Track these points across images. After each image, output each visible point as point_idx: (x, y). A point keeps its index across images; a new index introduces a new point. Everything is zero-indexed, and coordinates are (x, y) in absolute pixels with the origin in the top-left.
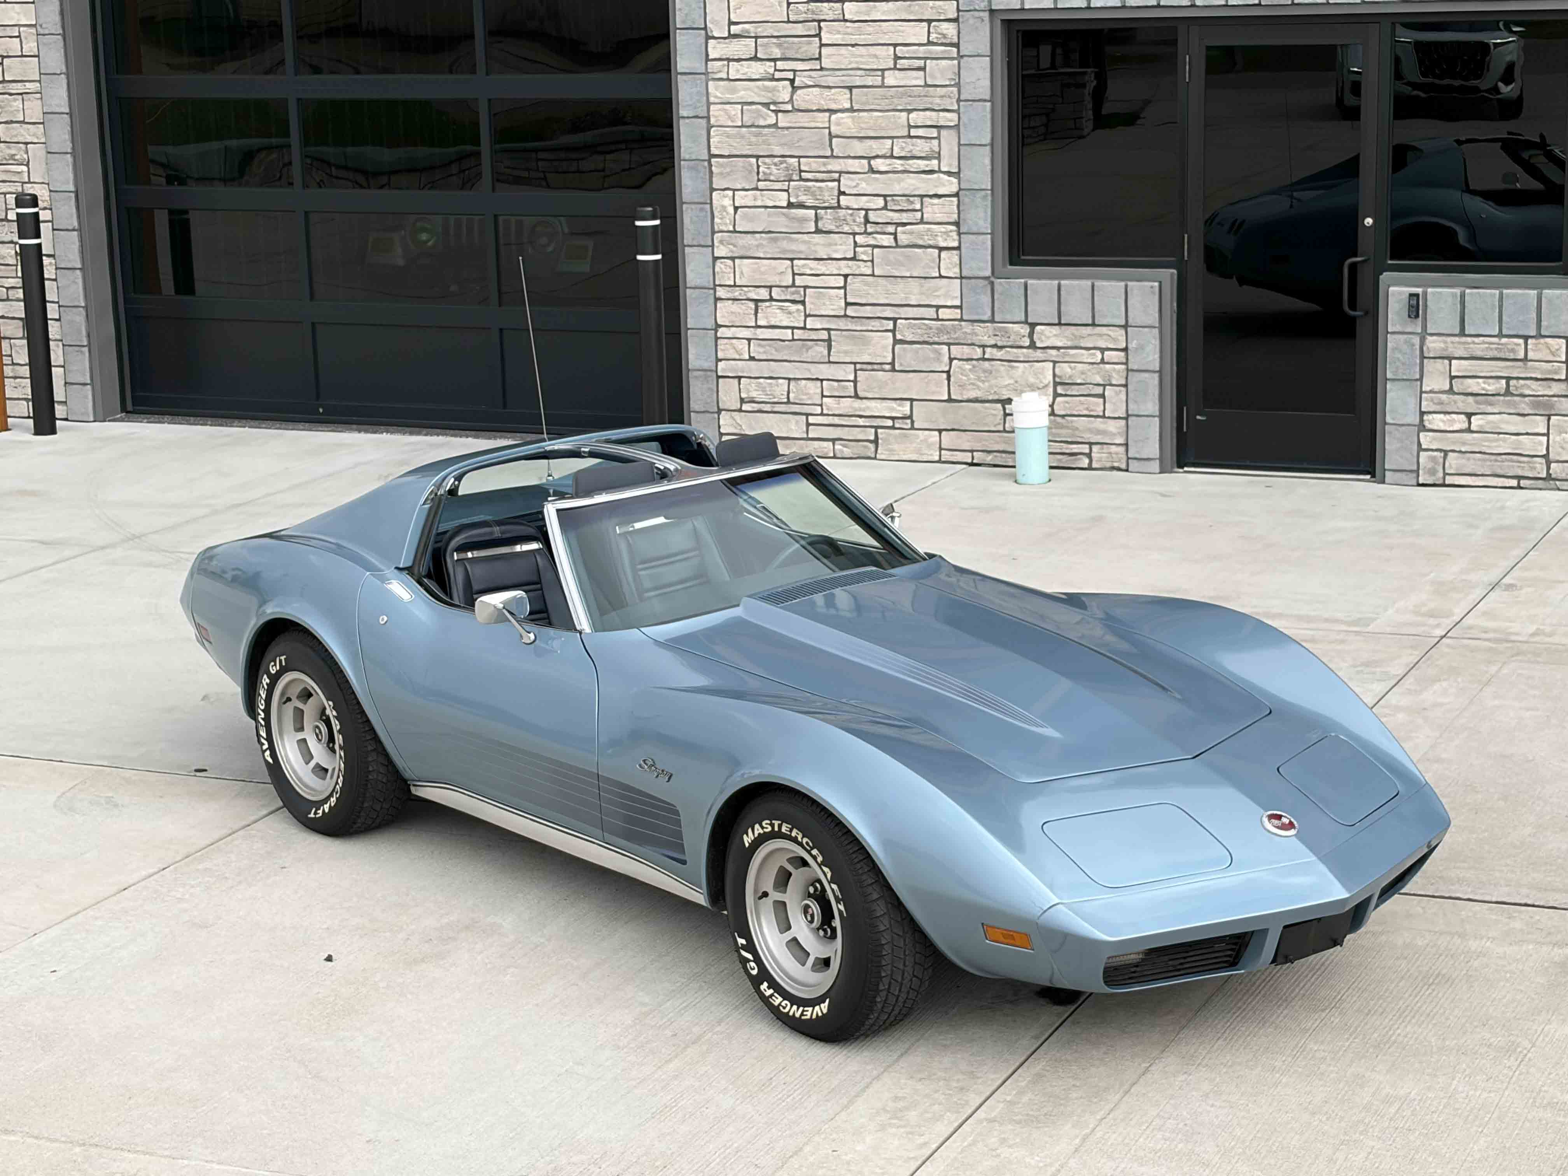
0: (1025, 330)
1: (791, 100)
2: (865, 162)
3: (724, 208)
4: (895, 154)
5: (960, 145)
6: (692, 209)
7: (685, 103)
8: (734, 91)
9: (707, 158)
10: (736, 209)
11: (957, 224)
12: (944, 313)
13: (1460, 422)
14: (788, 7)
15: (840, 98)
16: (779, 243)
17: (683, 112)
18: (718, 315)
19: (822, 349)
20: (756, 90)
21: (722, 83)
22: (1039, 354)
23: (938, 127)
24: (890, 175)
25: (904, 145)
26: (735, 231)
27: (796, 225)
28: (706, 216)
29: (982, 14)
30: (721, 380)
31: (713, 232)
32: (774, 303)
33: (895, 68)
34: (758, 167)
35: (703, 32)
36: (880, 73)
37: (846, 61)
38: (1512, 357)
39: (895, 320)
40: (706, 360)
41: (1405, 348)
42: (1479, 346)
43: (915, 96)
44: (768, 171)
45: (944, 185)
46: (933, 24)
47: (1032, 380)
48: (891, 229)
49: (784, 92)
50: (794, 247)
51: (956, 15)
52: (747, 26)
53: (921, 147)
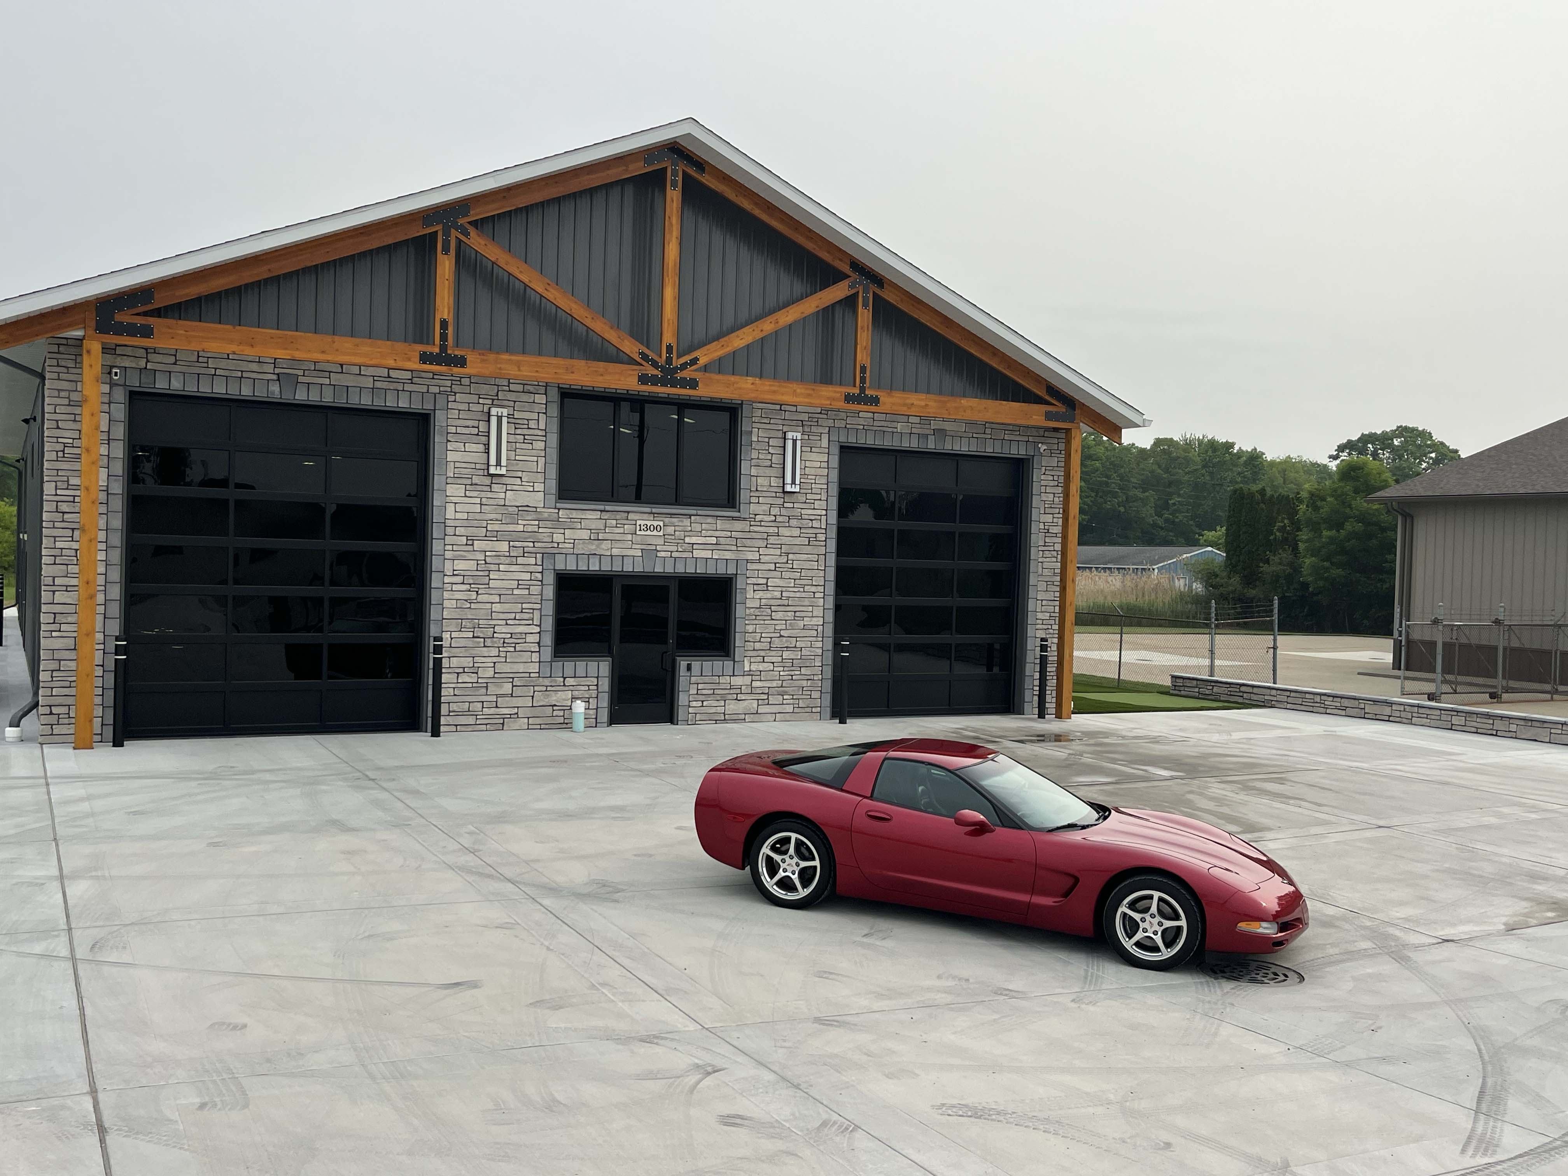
0: (562, 679)
1: (476, 599)
2: (504, 621)
3: (446, 638)
4: (516, 618)
5: (541, 616)
7: (434, 599)
8: (453, 595)
9: (441, 619)
10: (452, 639)
11: (539, 643)
12: (532, 675)
13: (700, 704)
14: (477, 565)
15: (495, 598)
16: (469, 651)
17: (433, 602)
19: (484, 690)
20: (462, 595)
21: (449, 592)
22: (567, 688)
23: (533, 609)
24: (514, 626)
25: (520, 615)
26: (451, 647)
27: (476, 644)
29: (551, 571)
30: (441, 704)
31: (442, 647)
32: (465, 674)
33: (518, 588)
34: (462, 623)
35: (442, 573)
36: (511, 590)
37: (499, 585)
39: (513, 678)
41: (685, 681)
42: (707, 679)
43: (525, 598)
44: (465, 625)
45: (535, 629)
46: (532, 573)
47: (564, 697)
48: (513, 645)
49: (473, 595)
50: (475, 652)
51: (541, 571)
52: (459, 572)
53: (526, 616)
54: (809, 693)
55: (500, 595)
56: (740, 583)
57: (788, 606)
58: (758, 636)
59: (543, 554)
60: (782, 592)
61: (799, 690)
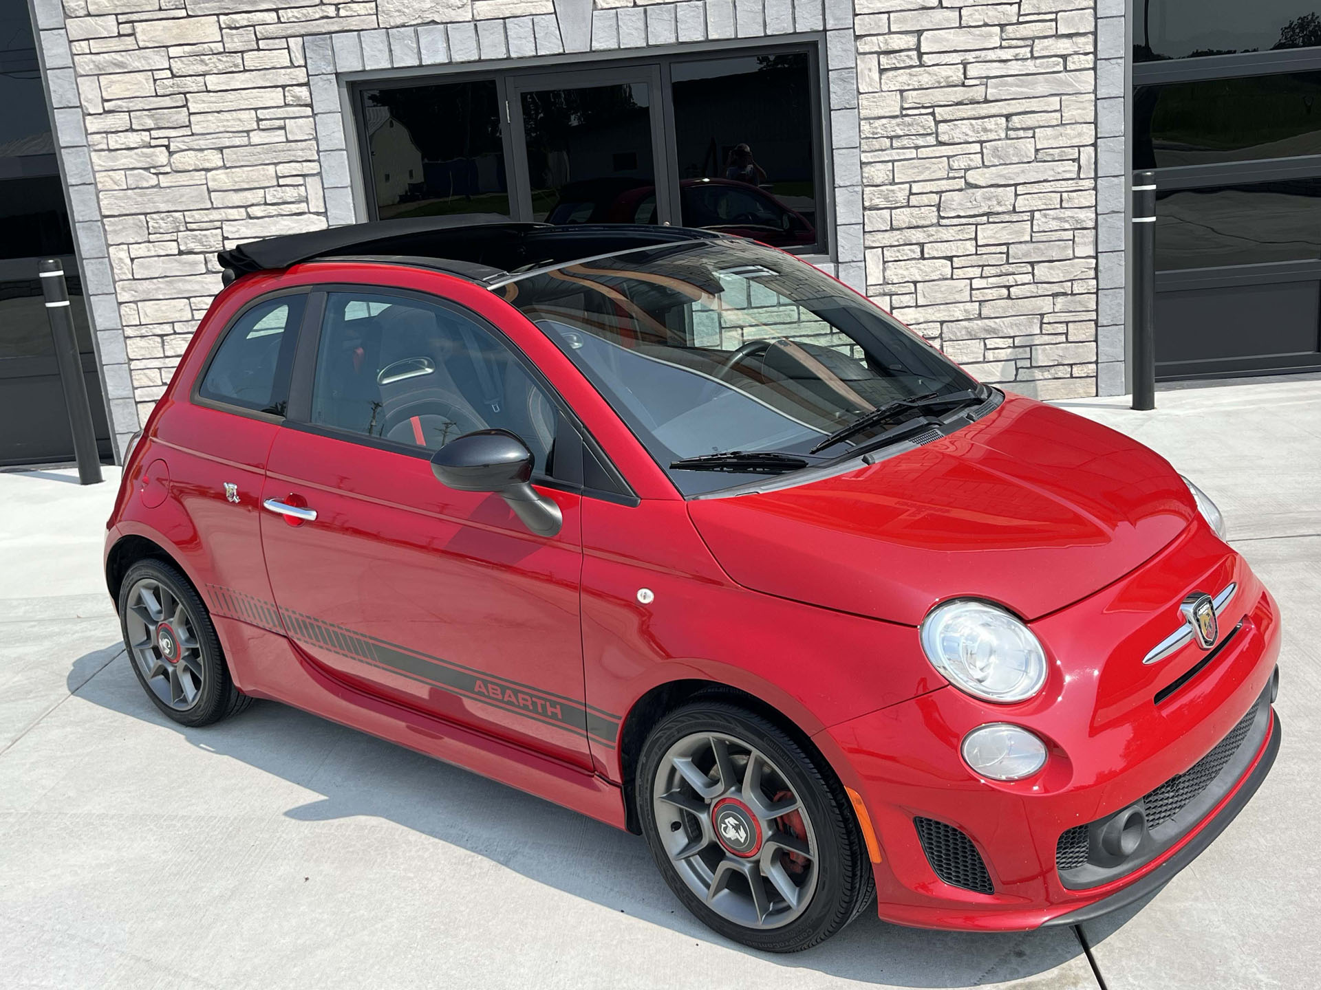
1: (169, 163)
2: (243, 210)
3: (121, 259)
4: (268, 202)
5: (323, 189)
6: (92, 264)
7: (72, 173)
8: (115, 159)
9: (99, 218)
10: (132, 260)
14: (155, 84)
15: (212, 157)
16: (175, 285)
17: (71, 181)
18: (129, 350)
20: (135, 156)
21: (103, 153)
23: (304, 176)
24: (267, 219)
25: (275, 193)
26: (134, 279)
27: (188, 268)
28: (106, 268)
29: (329, 77)
30: (139, 405)
31: (115, 282)
32: (177, 336)
33: (259, 129)
34: (147, 222)
35: (79, 110)
36: (246, 134)
37: (213, 126)
38: (789, 320)
40: (124, 389)
41: (706, 321)
42: (763, 313)
43: (279, 151)
44: (156, 225)
45: (315, 224)
46: (287, 89)
49: (161, 156)
50: (188, 287)
51: (305, 80)
52: (119, 102)
53: (290, 194)
54: (1062, 328)
55: (221, 150)
56: (837, 54)
57: (986, 101)
58: (901, 194)
59: (302, 36)
60: (965, 64)
61: (1031, 323)
